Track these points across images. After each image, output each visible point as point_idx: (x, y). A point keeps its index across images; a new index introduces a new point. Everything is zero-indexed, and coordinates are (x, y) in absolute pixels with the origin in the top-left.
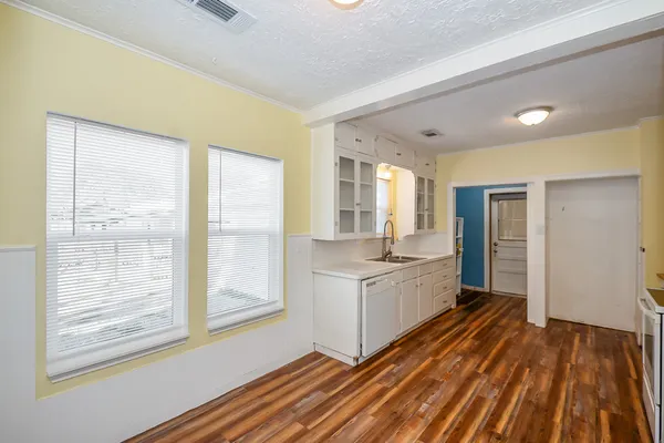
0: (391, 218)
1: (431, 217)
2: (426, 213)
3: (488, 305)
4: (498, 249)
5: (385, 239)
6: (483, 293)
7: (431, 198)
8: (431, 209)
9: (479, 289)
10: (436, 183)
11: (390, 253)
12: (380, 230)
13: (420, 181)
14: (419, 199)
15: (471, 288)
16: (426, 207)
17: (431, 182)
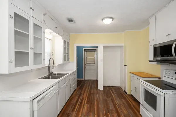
0: (52, 57)
1: (68, 56)
2: (67, 55)
3: (85, 85)
4: (86, 66)
5: (49, 67)
6: (83, 80)
7: (68, 49)
8: (68, 53)
9: (81, 79)
10: (70, 44)
11: (52, 73)
12: (46, 63)
13: (65, 42)
14: (64, 49)
15: (79, 79)
16: (67, 53)
17: (68, 43)
